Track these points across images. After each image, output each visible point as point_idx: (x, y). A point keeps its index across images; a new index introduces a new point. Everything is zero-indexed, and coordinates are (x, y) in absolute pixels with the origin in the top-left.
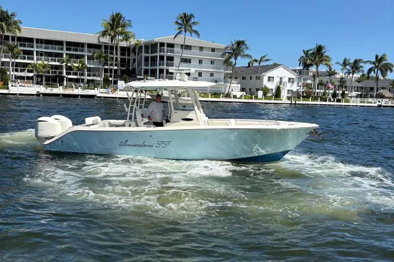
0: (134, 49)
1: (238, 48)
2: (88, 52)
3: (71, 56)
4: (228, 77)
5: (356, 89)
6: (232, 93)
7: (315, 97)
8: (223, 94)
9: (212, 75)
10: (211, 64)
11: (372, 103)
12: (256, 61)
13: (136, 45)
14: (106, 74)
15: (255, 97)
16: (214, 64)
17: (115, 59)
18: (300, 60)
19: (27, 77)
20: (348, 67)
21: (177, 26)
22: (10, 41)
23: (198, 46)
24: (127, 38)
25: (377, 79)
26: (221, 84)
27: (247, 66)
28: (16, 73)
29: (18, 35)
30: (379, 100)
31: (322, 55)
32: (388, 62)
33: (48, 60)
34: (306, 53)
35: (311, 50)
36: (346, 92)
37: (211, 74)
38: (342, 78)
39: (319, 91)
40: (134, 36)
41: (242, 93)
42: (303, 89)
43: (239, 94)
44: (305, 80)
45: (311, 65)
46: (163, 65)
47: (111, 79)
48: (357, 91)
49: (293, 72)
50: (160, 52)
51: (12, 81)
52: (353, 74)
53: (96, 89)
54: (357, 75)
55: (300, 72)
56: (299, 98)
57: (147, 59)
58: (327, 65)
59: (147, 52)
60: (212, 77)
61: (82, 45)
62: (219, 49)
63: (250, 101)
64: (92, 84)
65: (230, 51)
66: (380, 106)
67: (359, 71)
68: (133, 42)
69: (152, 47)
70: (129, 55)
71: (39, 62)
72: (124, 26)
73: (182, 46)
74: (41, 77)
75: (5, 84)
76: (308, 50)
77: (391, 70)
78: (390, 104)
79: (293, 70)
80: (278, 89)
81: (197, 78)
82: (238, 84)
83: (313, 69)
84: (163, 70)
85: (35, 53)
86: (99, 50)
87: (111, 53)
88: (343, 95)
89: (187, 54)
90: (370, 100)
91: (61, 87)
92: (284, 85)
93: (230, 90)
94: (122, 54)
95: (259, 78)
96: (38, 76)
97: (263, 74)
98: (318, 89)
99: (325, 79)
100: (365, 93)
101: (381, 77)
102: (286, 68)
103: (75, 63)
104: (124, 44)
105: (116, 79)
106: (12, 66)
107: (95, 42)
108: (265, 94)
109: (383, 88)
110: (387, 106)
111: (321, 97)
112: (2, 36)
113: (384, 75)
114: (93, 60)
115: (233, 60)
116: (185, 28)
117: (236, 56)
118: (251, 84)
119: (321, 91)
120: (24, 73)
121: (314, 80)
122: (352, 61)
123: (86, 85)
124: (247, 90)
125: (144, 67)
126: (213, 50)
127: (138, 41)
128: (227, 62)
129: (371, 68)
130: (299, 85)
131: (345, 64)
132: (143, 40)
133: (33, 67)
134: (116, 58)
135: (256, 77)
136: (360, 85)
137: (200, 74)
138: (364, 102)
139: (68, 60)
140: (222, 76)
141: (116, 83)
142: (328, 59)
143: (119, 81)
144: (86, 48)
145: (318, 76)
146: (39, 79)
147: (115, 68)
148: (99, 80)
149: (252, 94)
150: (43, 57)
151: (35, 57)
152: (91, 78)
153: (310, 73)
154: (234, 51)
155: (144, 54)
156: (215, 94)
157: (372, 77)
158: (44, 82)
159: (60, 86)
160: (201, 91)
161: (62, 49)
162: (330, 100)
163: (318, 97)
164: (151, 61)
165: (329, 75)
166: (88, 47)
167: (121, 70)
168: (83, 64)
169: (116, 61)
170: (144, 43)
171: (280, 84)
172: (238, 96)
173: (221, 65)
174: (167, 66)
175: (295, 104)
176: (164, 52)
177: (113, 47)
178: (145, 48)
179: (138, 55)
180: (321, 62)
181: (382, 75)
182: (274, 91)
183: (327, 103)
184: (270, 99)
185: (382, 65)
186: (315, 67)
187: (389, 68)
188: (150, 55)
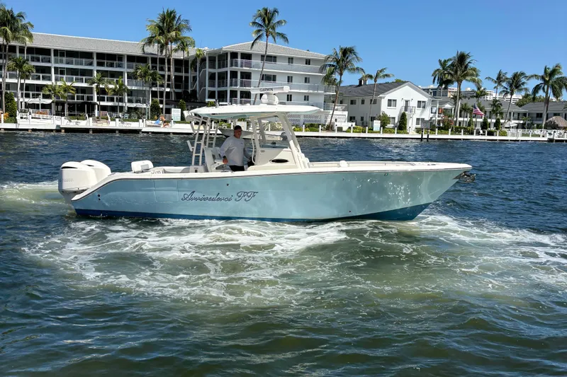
0: (194, 62)
1: (344, 58)
2: (128, 67)
3: (104, 74)
4: (330, 102)
5: (516, 116)
6: (336, 123)
7: (457, 129)
8: (323, 125)
9: (306, 98)
10: (306, 82)
11: (539, 136)
12: (370, 77)
13: (198, 56)
14: (155, 99)
15: (369, 129)
16: (309, 82)
17: (166, 77)
18: (434, 74)
19: (42, 104)
20: (504, 84)
22: (18, 54)
23: (285, 57)
24: (183, 47)
25: (547, 101)
27: (358, 84)
28: (27, 100)
29: (29, 44)
30: (549, 131)
31: (466, 67)
32: (563, 76)
33: (71, 80)
34: (443, 64)
35: (451, 60)
36: (502, 121)
37: (305, 96)
38: (495, 101)
39: (461, 119)
40: (193, 44)
41: (350, 124)
42: (439, 117)
43: (346, 125)
44: (441, 103)
45: (448, 82)
46: (236, 85)
47: (161, 106)
48: (518, 119)
49: (423, 92)
50: (232, 65)
51: (21, 112)
52: (512, 94)
53: (141, 120)
54: (517, 96)
55: (435, 93)
56: (433, 130)
57: (212, 76)
58: (474, 81)
59: (212, 66)
60: (307, 101)
61: (120, 57)
62: (317, 61)
63: (362, 135)
64: (134, 113)
65: (332, 63)
66: (551, 140)
67: (520, 90)
68: (192, 52)
69: (220, 59)
70: (187, 71)
71: (59, 83)
72: (178, 29)
73: (263, 56)
74: (63, 104)
75: (11, 116)
76: (447, 59)
78: (565, 138)
79: (424, 90)
80: (403, 118)
81: (284, 103)
82: (344, 110)
83: (453, 88)
84: (236, 92)
85: (53, 70)
86: (144, 65)
87: (162, 69)
88: (497, 124)
89: (269, 69)
90: (537, 132)
91: (91, 119)
92: (411, 111)
93: (333, 120)
94: (176, 70)
95: (375, 102)
96: (57, 104)
97: (381, 96)
98: (460, 116)
99: (471, 102)
100: (529, 122)
101: (552, 98)
102: (415, 87)
103: (110, 84)
104: (180, 55)
105: (168, 107)
106: (21, 89)
107: (138, 53)
108: (383, 125)
109: (555, 115)
110: (561, 141)
111: (464, 128)
112: (5, 46)
113: (557, 94)
114: (136, 78)
115: (336, 76)
116: (267, 32)
117: (340, 71)
118: (363, 110)
119: (466, 119)
120: (38, 99)
121: (455, 104)
122: (509, 76)
123: (127, 116)
124: (358, 119)
125: (208, 89)
126: (308, 62)
127: (200, 50)
128: (328, 79)
129: (538, 85)
130: (434, 111)
131: (499, 79)
132: (206, 49)
133: (50, 91)
134: (169, 76)
135: (371, 100)
136: (521, 110)
137: (289, 98)
138: (528, 135)
139: (99, 80)
140: (322, 100)
141: (168, 111)
142: (474, 73)
143: (173, 109)
144: (125, 62)
145: (460, 98)
146: (60, 108)
147: (168, 90)
148: (145, 108)
149: (364, 125)
150: (65, 76)
151: (53, 76)
152: (133, 105)
153: (449, 94)
154: (338, 62)
155: (208, 70)
156: (312, 125)
157: (540, 98)
158: (66, 112)
159: (89, 116)
161: (91, 64)
162: (478, 133)
163: (461, 128)
164: (219, 79)
165: (477, 97)
166: (128, 61)
167: (176, 93)
168: (122, 85)
169: (169, 80)
170: (209, 53)
171: (406, 110)
172: (344, 129)
173: (319, 83)
174: (241, 86)
175: (428, 139)
176: (236, 65)
177: (164, 59)
178: (209, 60)
179: (200, 71)
180: (465, 76)
181: (554, 95)
182: (396, 121)
183: (474, 137)
184: (391, 132)
185: (554, 81)
186: (455, 84)
187: (563, 84)
188: (216, 71)
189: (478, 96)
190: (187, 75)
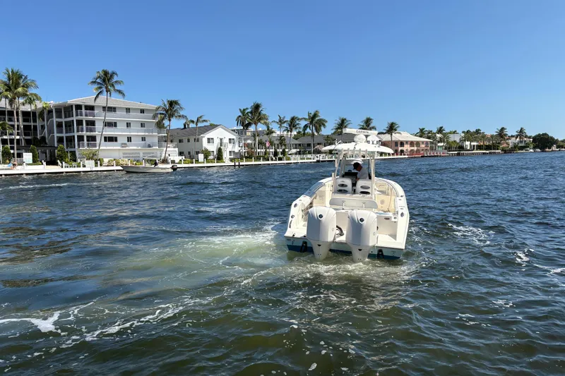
0: (42, 114)
1: (171, 108)
4: (163, 141)
5: (294, 146)
7: (257, 157)
9: (143, 139)
10: (142, 127)
11: (311, 159)
12: (193, 122)
13: (44, 108)
14: (6, 146)
15: (196, 161)
16: (145, 127)
17: (16, 127)
18: (237, 120)
20: (285, 125)
21: (96, 86)
23: (123, 108)
25: (313, 135)
26: (156, 149)
27: (183, 127)
30: (316, 155)
31: (260, 113)
32: (321, 118)
34: (243, 112)
35: (247, 109)
36: (287, 150)
38: (281, 137)
39: (259, 150)
40: (39, 99)
41: (180, 158)
42: (244, 149)
43: (177, 158)
44: (245, 140)
45: (249, 124)
46: (82, 131)
48: (296, 148)
49: (231, 132)
50: (77, 115)
52: (291, 132)
54: (295, 133)
56: (242, 159)
57: (59, 125)
58: (265, 123)
59: (59, 116)
60: (144, 142)
62: (149, 111)
63: (191, 165)
65: (162, 112)
66: (318, 161)
67: (296, 128)
68: (39, 105)
69: (66, 110)
70: (35, 121)
72: (26, 86)
73: (104, 108)
78: (327, 159)
79: (231, 130)
80: (220, 151)
81: (126, 144)
82: (174, 147)
83: (252, 128)
84: (83, 136)
87: (10, 120)
88: (284, 153)
89: (111, 117)
90: (309, 156)
92: (225, 146)
93: (167, 155)
94: (24, 120)
95: (198, 141)
97: (202, 135)
98: (259, 148)
99: (265, 138)
100: (303, 150)
101: (316, 134)
102: (226, 129)
104: (28, 108)
105: (19, 152)
108: (206, 157)
109: (318, 144)
110: (325, 161)
111: (263, 157)
115: (166, 122)
116: (106, 88)
117: (169, 118)
119: (262, 150)
121: (255, 140)
122: (288, 119)
124: (186, 153)
125: (56, 135)
126: (142, 111)
127: (46, 104)
128: (160, 125)
129: (306, 125)
130: (241, 145)
131: (281, 122)
132: (52, 103)
134: (18, 126)
135: (195, 139)
136: (297, 142)
137: (129, 139)
138: (304, 159)
140: (156, 140)
141: (20, 155)
142: (265, 118)
143: (24, 154)
145: (257, 135)
147: (18, 137)
149: (192, 158)
153: (247, 133)
154: (167, 111)
155: (55, 120)
157: (308, 133)
160: (133, 159)
162: (272, 160)
163: (261, 157)
164: (66, 126)
165: (267, 134)
167: (26, 140)
169: (18, 129)
170: (54, 106)
171: (221, 145)
172: (177, 161)
173: (154, 127)
174: (87, 131)
175: (239, 165)
176: (81, 115)
177: (13, 112)
178: (56, 111)
180: (259, 120)
181: (317, 131)
182: (215, 153)
183: (270, 162)
184: (212, 162)
185: (316, 121)
186: (253, 126)
187: (321, 123)
188: (63, 120)
190: (35, 124)
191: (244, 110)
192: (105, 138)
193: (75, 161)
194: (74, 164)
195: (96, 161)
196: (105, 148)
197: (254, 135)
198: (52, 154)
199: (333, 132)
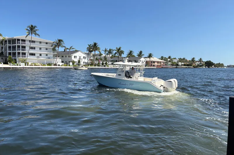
0: (2, 42)
1: (59, 42)
4: (55, 56)
5: (111, 61)
6: (57, 63)
8: (53, 64)
9: (47, 55)
12: (68, 49)
13: (3, 40)
15: (69, 65)
16: (47, 50)
18: (87, 49)
21: (27, 31)
23: (38, 41)
25: (118, 57)
26: (52, 59)
27: (64, 51)
31: (97, 47)
34: (90, 46)
36: (107, 63)
38: (105, 57)
39: (96, 62)
41: (62, 64)
42: (90, 61)
43: (61, 64)
44: (90, 57)
45: (92, 51)
46: (20, 50)
49: (85, 54)
50: (18, 43)
52: (109, 55)
56: (88, 65)
57: (10, 47)
58: (99, 51)
59: (10, 43)
62: (50, 43)
63: (67, 67)
65: (55, 44)
67: (111, 54)
68: (1, 38)
69: (13, 41)
73: (30, 41)
77: (123, 54)
80: (79, 62)
81: (39, 57)
82: (60, 59)
83: (93, 53)
84: (20, 53)
88: (106, 64)
89: (33, 45)
92: (81, 60)
93: (57, 62)
95: (70, 57)
97: (72, 55)
99: (98, 57)
102: (82, 52)
108: (73, 64)
113: (120, 55)
116: (31, 33)
117: (58, 46)
118: (67, 59)
121: (94, 58)
122: (108, 50)
124: (65, 62)
125: (8, 51)
126: (47, 43)
127: (4, 38)
128: (54, 50)
129: (116, 53)
130: (88, 60)
131: (106, 51)
132: (7, 38)
136: (112, 59)
137: (41, 55)
138: (114, 66)
140: (52, 56)
142: (99, 49)
149: (67, 64)
153: (91, 55)
154: (57, 44)
155: (8, 45)
156: (49, 64)
157: (116, 56)
160: (42, 63)
163: (96, 65)
164: (12, 48)
170: (8, 39)
171: (80, 59)
172: (61, 65)
173: (52, 51)
174: (22, 50)
176: (20, 43)
178: (8, 41)
179: (4, 45)
180: (96, 50)
182: (77, 62)
183: (100, 67)
185: (120, 51)
186: (94, 52)
187: (122, 52)
188: (11, 45)
189: (100, 55)
191: (90, 45)
192: (30, 54)
193: (16, 63)
194: (15, 64)
195: (25, 63)
196: (29, 58)
197: (94, 56)
198: (6, 60)
199: (127, 56)
